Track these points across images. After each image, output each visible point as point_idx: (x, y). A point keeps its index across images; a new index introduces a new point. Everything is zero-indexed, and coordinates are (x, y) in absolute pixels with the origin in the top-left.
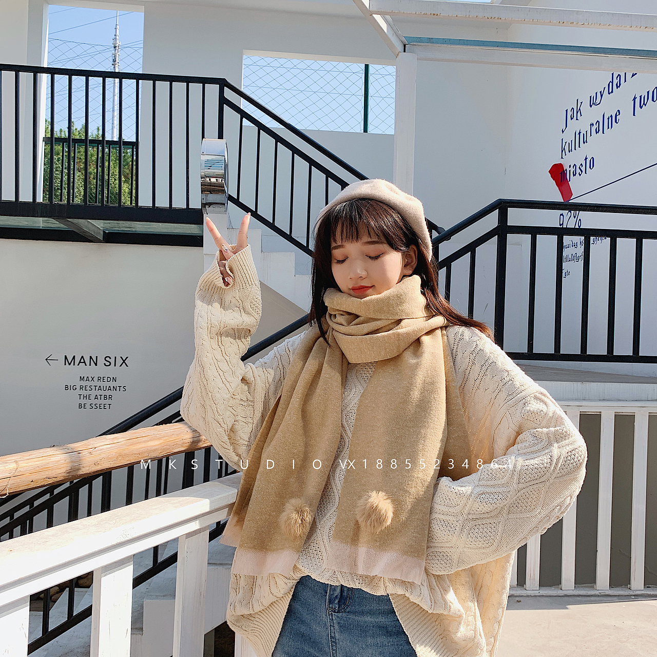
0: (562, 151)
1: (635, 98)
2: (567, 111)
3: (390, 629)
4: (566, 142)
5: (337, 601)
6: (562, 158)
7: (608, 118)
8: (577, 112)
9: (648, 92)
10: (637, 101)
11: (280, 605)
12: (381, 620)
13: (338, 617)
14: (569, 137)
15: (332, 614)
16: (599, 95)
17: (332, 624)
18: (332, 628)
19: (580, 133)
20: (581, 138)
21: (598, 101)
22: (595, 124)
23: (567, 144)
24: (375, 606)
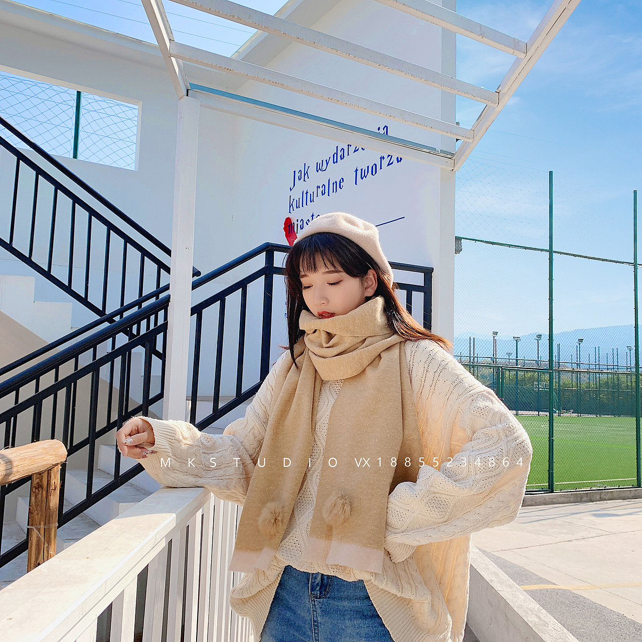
0: (290, 207)
1: (357, 170)
2: (295, 172)
3: (365, 613)
4: (294, 199)
5: (318, 589)
6: (290, 212)
7: (333, 184)
8: (305, 175)
9: (368, 167)
10: (359, 172)
11: (268, 592)
12: (358, 604)
13: (320, 602)
14: (297, 195)
15: (314, 600)
16: (325, 163)
17: (314, 609)
18: (315, 613)
19: (307, 193)
20: (308, 197)
21: (324, 168)
22: (321, 187)
23: (295, 201)
24: (351, 592)
